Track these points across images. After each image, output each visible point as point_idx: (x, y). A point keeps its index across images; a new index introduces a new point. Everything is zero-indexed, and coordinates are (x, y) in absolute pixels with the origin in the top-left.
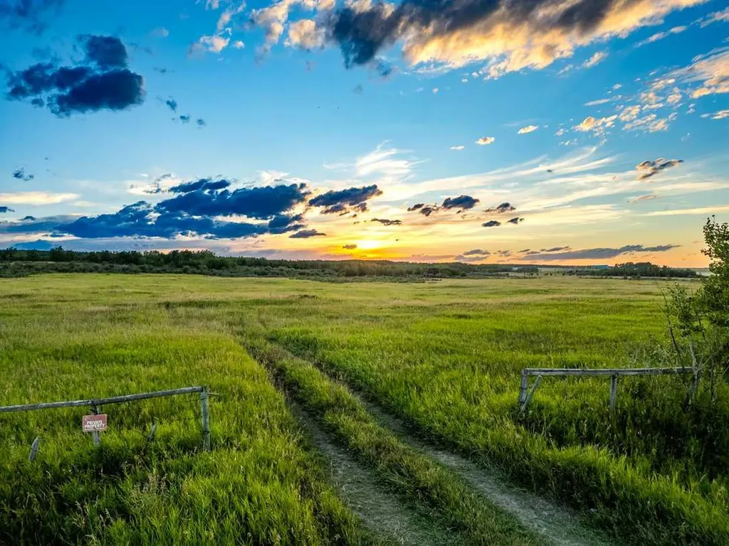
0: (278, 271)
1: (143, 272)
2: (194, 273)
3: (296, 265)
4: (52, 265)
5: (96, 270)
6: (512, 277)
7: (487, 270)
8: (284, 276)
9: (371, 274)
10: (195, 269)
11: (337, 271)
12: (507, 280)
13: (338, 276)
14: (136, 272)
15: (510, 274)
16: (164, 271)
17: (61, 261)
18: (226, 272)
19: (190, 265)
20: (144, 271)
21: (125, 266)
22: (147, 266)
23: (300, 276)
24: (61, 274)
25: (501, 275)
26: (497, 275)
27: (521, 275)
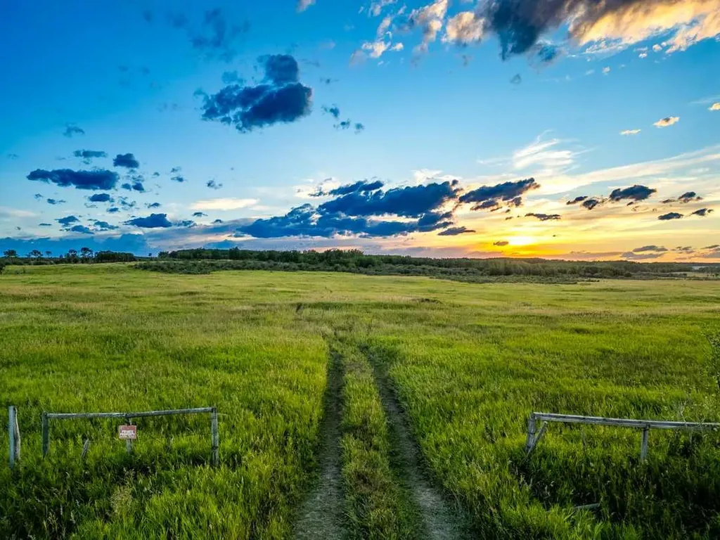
0: (421, 270)
1: (301, 270)
2: (344, 271)
3: (439, 263)
4: (230, 262)
5: (263, 268)
6: (690, 278)
7: (660, 269)
8: (426, 275)
9: (519, 273)
10: (344, 267)
11: (481, 270)
12: (684, 281)
13: (482, 275)
14: (294, 270)
15: (689, 274)
16: (319, 269)
17: (236, 259)
18: (372, 270)
19: (340, 263)
20: (301, 268)
21: (287, 264)
22: (303, 264)
23: (441, 275)
24: (236, 272)
25: (676, 276)
26: (672, 275)
27: (704, 275)
